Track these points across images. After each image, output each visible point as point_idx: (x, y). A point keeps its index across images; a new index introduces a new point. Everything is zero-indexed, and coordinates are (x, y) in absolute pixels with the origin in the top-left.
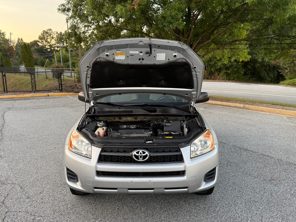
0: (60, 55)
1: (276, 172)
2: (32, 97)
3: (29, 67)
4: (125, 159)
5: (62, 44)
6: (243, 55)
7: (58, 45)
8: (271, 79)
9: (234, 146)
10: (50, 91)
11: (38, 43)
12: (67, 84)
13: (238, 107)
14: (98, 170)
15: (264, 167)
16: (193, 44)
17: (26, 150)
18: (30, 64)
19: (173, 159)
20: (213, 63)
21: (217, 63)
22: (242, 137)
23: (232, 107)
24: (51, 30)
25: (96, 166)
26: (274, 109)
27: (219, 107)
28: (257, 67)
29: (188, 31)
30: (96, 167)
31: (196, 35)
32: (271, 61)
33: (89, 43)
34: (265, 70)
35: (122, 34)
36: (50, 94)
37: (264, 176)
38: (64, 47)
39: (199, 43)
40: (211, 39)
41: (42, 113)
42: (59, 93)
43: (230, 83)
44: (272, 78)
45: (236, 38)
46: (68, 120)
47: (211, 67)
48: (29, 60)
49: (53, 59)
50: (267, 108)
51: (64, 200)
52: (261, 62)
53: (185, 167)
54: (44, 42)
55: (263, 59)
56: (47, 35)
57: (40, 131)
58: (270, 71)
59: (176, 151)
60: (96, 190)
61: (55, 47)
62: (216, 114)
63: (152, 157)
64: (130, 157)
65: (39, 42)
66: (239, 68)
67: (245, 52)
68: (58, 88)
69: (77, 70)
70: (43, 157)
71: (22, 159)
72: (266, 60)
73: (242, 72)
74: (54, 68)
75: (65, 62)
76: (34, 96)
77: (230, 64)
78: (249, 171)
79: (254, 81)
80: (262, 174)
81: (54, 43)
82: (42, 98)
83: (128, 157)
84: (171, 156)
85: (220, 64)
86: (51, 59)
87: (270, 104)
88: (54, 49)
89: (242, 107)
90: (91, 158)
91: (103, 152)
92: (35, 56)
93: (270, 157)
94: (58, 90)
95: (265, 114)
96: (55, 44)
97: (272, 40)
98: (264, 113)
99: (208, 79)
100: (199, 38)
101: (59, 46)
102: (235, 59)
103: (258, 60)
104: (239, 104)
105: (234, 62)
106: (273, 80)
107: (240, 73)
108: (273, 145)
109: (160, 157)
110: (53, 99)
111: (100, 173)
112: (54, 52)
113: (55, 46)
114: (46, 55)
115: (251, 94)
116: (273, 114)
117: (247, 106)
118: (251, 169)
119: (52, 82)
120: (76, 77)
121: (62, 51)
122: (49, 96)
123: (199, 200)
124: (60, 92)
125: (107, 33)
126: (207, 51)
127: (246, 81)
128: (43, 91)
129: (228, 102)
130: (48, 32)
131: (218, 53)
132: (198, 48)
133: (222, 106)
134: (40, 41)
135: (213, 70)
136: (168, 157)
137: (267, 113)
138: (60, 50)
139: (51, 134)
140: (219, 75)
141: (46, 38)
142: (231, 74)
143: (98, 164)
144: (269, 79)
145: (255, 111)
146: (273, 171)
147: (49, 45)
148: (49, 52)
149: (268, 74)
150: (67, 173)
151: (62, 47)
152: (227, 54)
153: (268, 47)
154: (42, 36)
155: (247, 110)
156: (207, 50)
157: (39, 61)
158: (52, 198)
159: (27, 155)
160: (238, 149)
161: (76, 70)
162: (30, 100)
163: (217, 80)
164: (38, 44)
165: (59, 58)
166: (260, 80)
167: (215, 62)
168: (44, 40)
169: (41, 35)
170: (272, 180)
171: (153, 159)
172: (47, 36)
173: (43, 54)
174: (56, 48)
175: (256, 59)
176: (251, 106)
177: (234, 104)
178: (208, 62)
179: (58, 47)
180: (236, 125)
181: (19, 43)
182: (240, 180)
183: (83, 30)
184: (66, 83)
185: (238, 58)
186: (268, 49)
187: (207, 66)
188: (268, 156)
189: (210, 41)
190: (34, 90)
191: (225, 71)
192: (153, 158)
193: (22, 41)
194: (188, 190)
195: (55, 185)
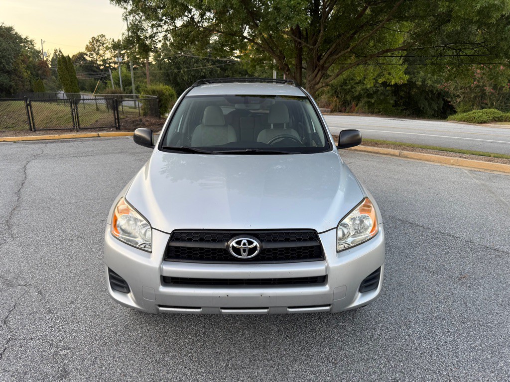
0: (119, 75)
1: (467, 263)
2: (74, 138)
3: (72, 92)
4: (216, 253)
5: (122, 59)
6: (397, 74)
7: (116, 59)
8: (433, 112)
9: (392, 218)
10: (101, 129)
11: (85, 56)
12: (127, 119)
13: (391, 155)
14: (165, 274)
15: (445, 254)
16: (321, 54)
17: (55, 224)
18: (72, 89)
19: (303, 255)
20: (349, 87)
21: (355, 87)
22: (404, 202)
23: (381, 154)
24: (104, 36)
25: (160, 267)
26: (447, 157)
27: (362, 155)
28: (413, 93)
29: (314, 34)
30: (161, 269)
31: (328, 41)
32: (436, 84)
33: (162, 57)
34: (426, 99)
35: (211, 42)
36: (100, 133)
37: (449, 271)
38: (124, 63)
39: (331, 54)
40: (351, 47)
41: (87, 163)
42: (115, 131)
43: (373, 118)
44: (435, 111)
45: (387, 47)
46: (126, 174)
47: (346, 94)
48: (71, 82)
49: (108, 82)
50: (436, 156)
51: (111, 316)
52: (420, 86)
53: (327, 269)
54: (94, 55)
55: (424, 81)
56: (99, 44)
57: (80, 193)
58: (433, 101)
59: (311, 239)
60: (161, 309)
61: (110, 63)
62: (358, 165)
63: (265, 250)
64: (225, 250)
65: (87, 55)
66: (388, 96)
67: (400, 70)
68: (114, 125)
69: (142, 96)
70: (81, 238)
71: (46, 240)
72: (428, 83)
73: (392, 102)
74: (108, 93)
75: (126, 86)
76: (77, 136)
77: (374, 88)
78: (422, 262)
79: (409, 115)
80: (444, 266)
81: (109, 57)
82: (88, 140)
83: (220, 250)
84: (300, 248)
85: (359, 88)
86: (105, 81)
87: (437, 149)
88: (110, 65)
89: (398, 154)
90: (151, 252)
91: (173, 241)
92: (81, 76)
93: (453, 236)
94: (113, 127)
95: (434, 165)
96: (111, 59)
97: (444, 49)
98: (432, 163)
99: (340, 112)
100: (331, 46)
101: (117, 61)
102: (384, 80)
103: (417, 83)
104: (393, 150)
105: (381, 87)
106: (436, 113)
107: (389, 103)
108: (455, 216)
109: (280, 251)
110: (106, 142)
111: (168, 281)
112: (110, 71)
113: (110, 61)
114: (98, 74)
115: (406, 134)
116: (446, 165)
117: (405, 152)
118: (424, 257)
119: (106, 115)
120: (141, 107)
121: (121, 69)
122: (99, 136)
123: (343, 316)
124: (117, 131)
125: (187, 38)
126: (342, 68)
127: (398, 115)
128: (91, 128)
129: (375, 146)
130: (100, 39)
131: (359, 72)
132: (329, 62)
133: (366, 153)
134: (89, 54)
135: (348, 98)
136: (295, 250)
137: (436, 164)
138: (118, 67)
139: (98, 198)
140: (357, 105)
141: (97, 48)
142: (375, 105)
143: (164, 264)
144: (431, 112)
145: (418, 161)
146: (462, 261)
147: (101, 60)
148: (102, 70)
149: (430, 105)
150: (110, 275)
151: (121, 63)
152: (372, 73)
153: (439, 61)
154: (91, 46)
155: (405, 159)
156: (342, 66)
157: (87, 84)
158: (90, 312)
159: (56, 234)
160: (399, 222)
161: (140, 97)
162: (69, 143)
163: (353, 114)
164: (84, 58)
165: (117, 80)
166: (418, 113)
167: (352, 86)
168: (94, 51)
169: (88, 44)
170: (462, 278)
171: (267, 255)
172: (99, 46)
173: (93, 73)
174: (113, 65)
175: (414, 81)
176: (411, 152)
177: (385, 149)
178: (342, 86)
179: (115, 63)
180: (392, 183)
181: (57, 57)
182: (410, 277)
183: (149, 33)
184: (126, 117)
185: (388, 79)
186: (437, 64)
187: (340, 92)
188: (449, 235)
189: (349, 50)
190: (77, 127)
191: (366, 99)
192: (267, 251)
193: (61, 53)
194: (331, 309)
195: (98, 288)
